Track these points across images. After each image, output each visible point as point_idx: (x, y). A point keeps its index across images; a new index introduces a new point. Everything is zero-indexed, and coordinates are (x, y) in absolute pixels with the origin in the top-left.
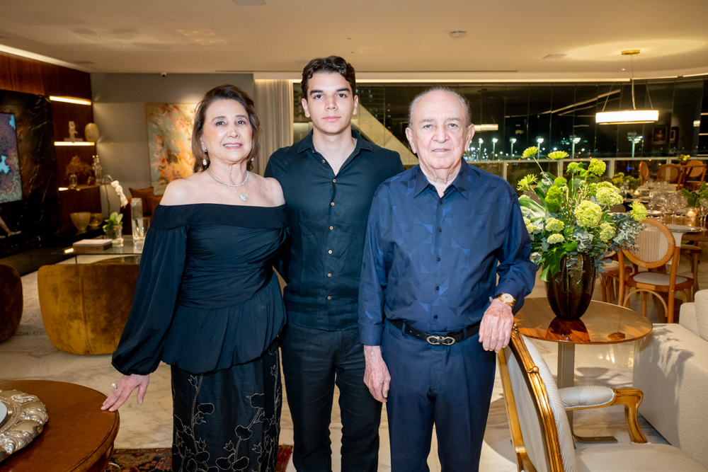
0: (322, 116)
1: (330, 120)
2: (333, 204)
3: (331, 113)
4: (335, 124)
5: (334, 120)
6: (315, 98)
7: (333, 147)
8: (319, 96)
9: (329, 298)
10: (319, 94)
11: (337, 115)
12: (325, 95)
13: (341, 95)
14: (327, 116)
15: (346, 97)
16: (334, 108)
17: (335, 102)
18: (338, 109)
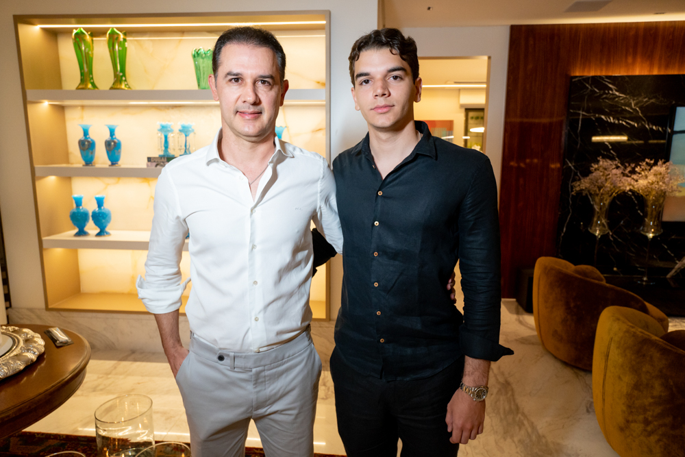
0: (370, 107)
1: (380, 111)
3: (381, 101)
4: (387, 115)
5: (385, 110)
6: (361, 84)
7: (387, 146)
8: (367, 82)
10: (367, 79)
11: (388, 103)
12: (372, 78)
13: (395, 78)
14: (376, 105)
15: (401, 79)
16: (384, 95)
17: (385, 86)
18: (390, 95)
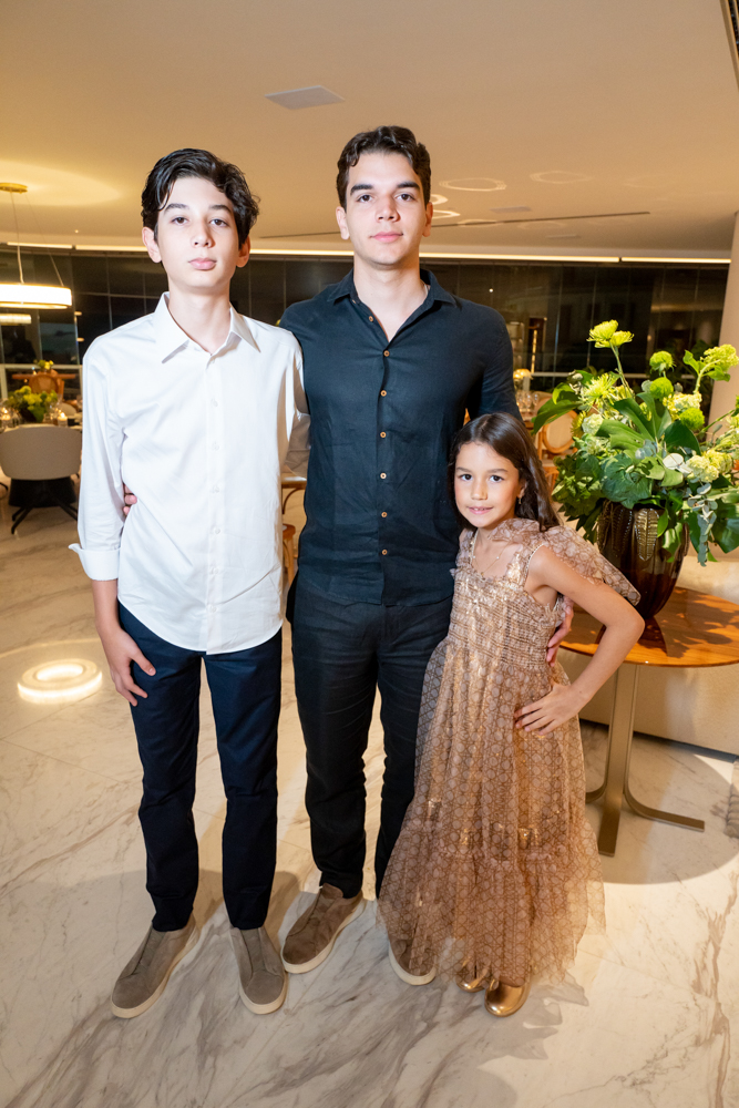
0: (371, 233)
1: (384, 240)
2: (384, 393)
3: (386, 227)
4: (393, 247)
5: (391, 239)
6: (359, 200)
7: (386, 293)
8: (366, 198)
9: (384, 552)
10: (366, 193)
11: (396, 231)
12: (374, 195)
13: (405, 197)
14: (378, 231)
15: (413, 199)
16: (391, 218)
17: (393, 206)
18: (399, 218)
